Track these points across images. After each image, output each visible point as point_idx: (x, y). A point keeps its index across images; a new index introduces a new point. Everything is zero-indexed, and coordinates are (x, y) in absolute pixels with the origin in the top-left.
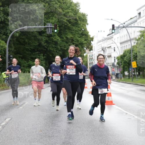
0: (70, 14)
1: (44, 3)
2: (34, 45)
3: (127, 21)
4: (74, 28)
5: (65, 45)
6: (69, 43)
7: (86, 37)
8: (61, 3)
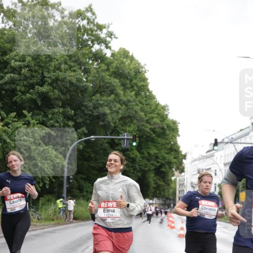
0: (155, 120)
1: (120, 104)
2: (103, 163)
3: (235, 134)
4: (160, 140)
5: (145, 164)
6: (152, 162)
7: (176, 153)
8: (143, 105)
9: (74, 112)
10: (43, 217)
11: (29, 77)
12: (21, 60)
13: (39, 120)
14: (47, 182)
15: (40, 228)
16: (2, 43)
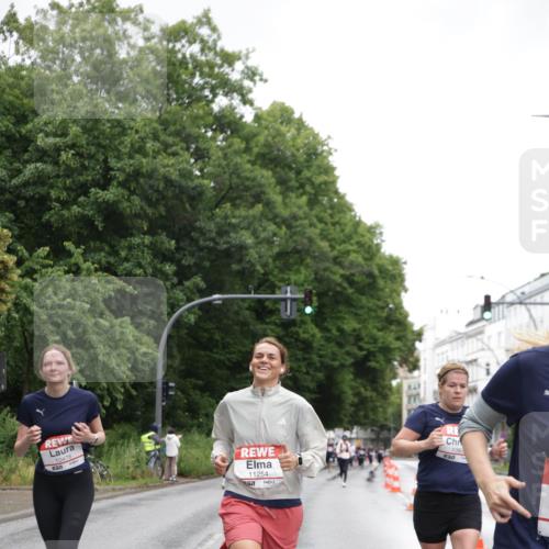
0: (353, 256)
1: (275, 224)
2: (240, 351)
3: (529, 283)
4: (364, 300)
5: (334, 354)
6: (348, 348)
7: (399, 328)
8: (326, 224)
9: (177, 243)
10: (111, 472)
11: (76, 169)
12: (59, 133)
13: (99, 263)
14: (120, 397)
15: (106, 495)
16: (17, 97)
